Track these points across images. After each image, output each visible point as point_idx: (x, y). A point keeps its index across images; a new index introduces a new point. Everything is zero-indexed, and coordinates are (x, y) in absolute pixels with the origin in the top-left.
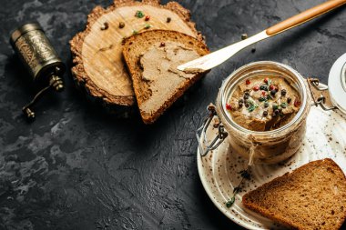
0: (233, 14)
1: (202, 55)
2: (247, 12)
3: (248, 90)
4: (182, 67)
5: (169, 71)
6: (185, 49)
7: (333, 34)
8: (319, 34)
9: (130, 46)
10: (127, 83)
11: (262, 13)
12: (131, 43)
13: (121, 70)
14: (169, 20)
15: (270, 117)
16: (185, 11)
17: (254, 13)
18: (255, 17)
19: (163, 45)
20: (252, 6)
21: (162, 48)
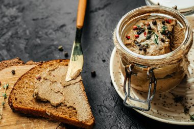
0: (36, 46)
1: (67, 65)
2: (42, 38)
3: (135, 41)
4: (68, 78)
5: (64, 87)
6: (54, 70)
7: (102, 7)
8: (95, 13)
9: (18, 100)
10: (43, 123)
11: (51, 31)
12: (16, 99)
13: (29, 121)
14: (14, 73)
15: (167, 40)
16: (16, 60)
17: (47, 35)
18: (51, 36)
19: (39, 79)
20: (40, 33)
21: (42, 80)
